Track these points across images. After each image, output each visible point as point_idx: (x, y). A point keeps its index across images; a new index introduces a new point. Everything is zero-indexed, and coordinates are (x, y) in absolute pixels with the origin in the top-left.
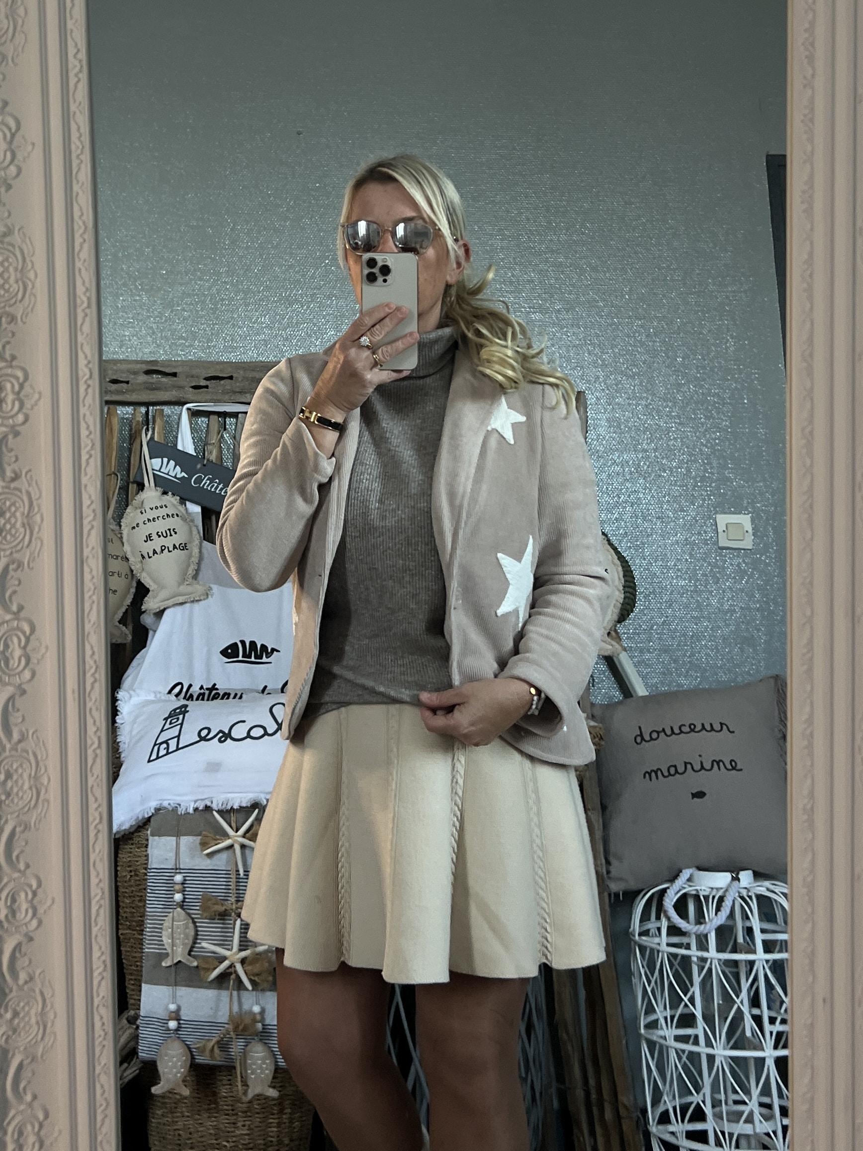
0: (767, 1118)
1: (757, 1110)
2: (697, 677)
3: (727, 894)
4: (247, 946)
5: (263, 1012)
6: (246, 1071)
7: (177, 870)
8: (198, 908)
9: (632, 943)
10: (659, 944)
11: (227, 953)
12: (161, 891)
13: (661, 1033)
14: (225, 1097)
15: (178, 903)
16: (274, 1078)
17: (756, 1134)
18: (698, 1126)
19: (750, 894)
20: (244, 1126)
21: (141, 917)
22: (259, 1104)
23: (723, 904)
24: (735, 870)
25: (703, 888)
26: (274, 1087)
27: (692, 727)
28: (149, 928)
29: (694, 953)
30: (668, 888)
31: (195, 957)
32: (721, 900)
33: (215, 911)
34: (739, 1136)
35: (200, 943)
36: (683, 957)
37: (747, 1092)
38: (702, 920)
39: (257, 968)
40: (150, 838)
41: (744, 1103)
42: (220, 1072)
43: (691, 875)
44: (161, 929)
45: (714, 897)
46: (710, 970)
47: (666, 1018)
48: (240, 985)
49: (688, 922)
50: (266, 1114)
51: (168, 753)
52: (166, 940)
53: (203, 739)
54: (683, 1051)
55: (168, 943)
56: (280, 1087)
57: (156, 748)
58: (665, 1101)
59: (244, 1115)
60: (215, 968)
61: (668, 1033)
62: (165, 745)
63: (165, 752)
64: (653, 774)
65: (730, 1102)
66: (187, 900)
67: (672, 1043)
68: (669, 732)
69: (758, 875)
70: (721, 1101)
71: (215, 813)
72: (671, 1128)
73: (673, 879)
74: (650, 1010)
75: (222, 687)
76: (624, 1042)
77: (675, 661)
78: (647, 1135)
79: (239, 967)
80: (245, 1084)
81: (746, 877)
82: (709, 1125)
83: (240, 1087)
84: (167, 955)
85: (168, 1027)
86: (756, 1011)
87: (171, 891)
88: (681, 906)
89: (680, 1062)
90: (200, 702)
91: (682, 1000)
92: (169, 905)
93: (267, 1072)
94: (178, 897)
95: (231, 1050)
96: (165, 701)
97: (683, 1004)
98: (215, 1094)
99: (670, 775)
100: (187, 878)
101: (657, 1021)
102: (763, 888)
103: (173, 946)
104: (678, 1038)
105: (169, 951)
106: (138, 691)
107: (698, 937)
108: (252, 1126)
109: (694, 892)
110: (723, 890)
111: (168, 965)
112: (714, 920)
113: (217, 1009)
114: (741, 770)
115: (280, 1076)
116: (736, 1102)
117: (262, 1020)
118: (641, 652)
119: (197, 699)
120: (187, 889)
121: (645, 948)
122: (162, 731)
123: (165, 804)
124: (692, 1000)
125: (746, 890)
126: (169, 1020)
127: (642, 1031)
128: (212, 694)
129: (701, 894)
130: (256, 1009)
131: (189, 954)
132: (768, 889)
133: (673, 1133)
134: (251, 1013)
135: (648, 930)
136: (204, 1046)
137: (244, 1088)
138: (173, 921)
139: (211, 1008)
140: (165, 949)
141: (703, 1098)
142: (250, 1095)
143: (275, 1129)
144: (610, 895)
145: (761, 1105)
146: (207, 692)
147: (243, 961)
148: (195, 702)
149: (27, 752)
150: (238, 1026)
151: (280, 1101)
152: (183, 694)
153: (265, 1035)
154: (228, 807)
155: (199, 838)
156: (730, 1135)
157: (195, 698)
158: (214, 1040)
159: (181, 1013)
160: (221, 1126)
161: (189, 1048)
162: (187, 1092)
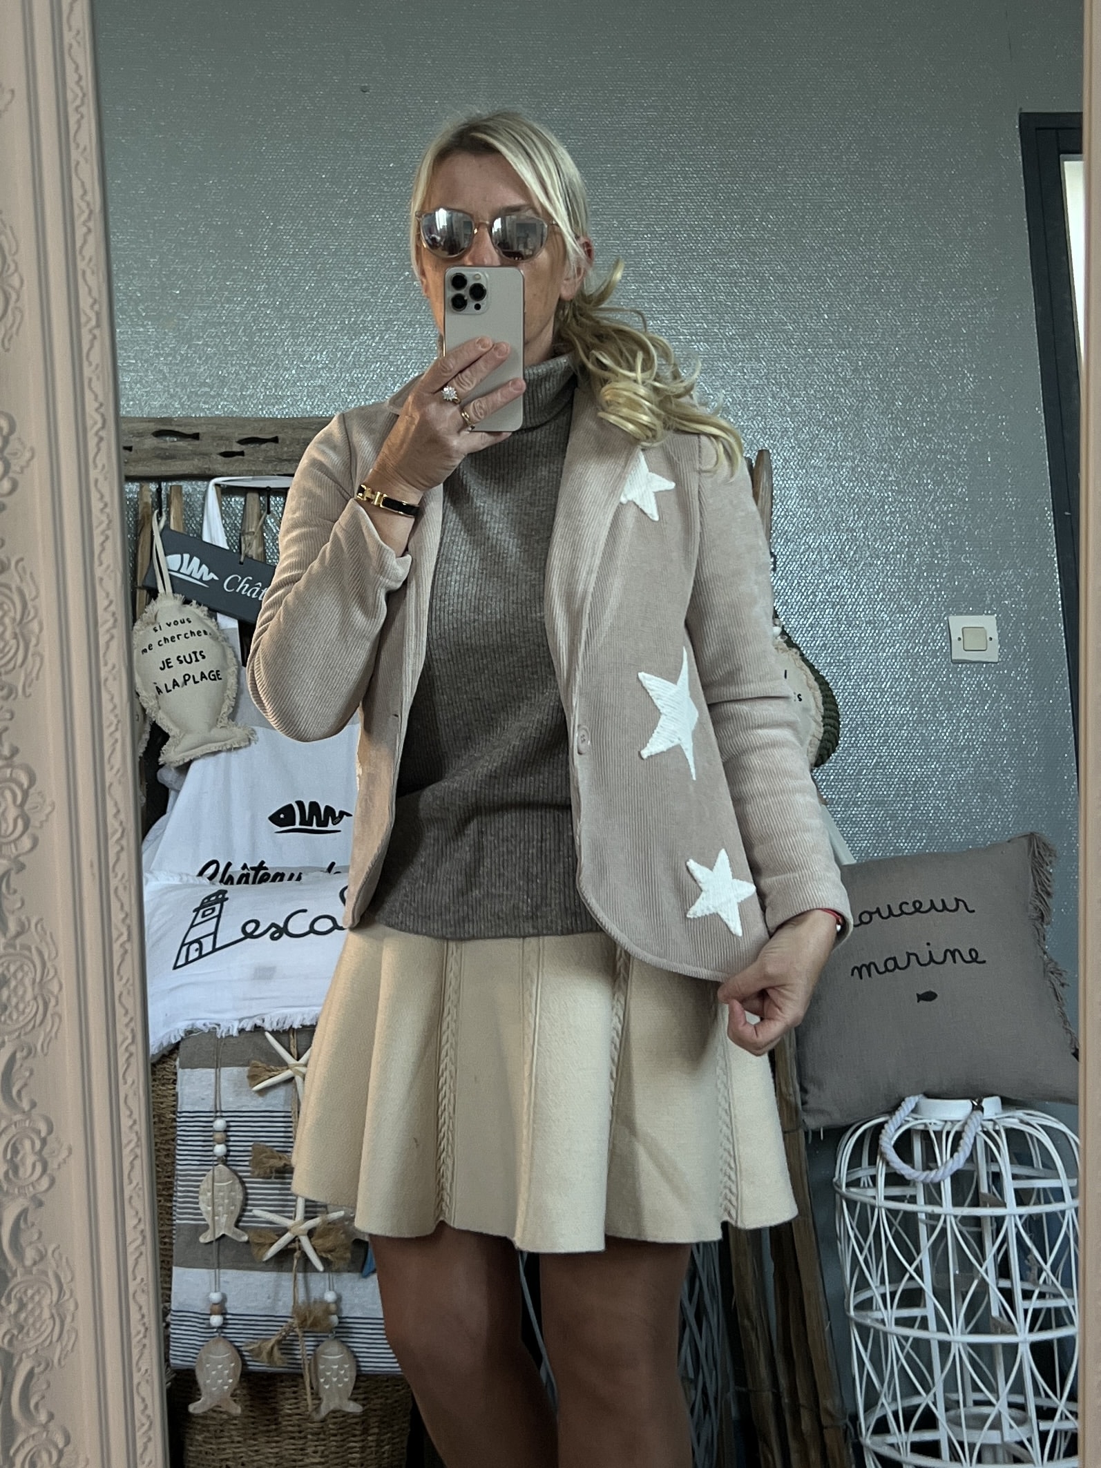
0: (1020, 1422)
1: (1006, 1413)
2: (921, 839)
3: (966, 1128)
4: (315, 1212)
5: (339, 1300)
6: (317, 1380)
7: (217, 1112)
8: (247, 1163)
9: (838, 1196)
10: (874, 1198)
11: (289, 1223)
12: (197, 1141)
13: (877, 1315)
14: (290, 1415)
15: (219, 1158)
16: (355, 1388)
17: (1004, 1444)
18: (927, 1436)
19: (997, 1128)
20: (315, 1452)
21: (169, 1177)
22: (335, 1423)
23: (962, 1142)
24: (976, 1096)
25: (933, 1121)
26: (355, 1400)
27: (918, 905)
28: (181, 1192)
29: (921, 1208)
30: (886, 1122)
31: (244, 1229)
32: (958, 1136)
33: (271, 1167)
34: (982, 1446)
35: (251, 1211)
36: (906, 1213)
37: (994, 1390)
38: (931, 1165)
39: (329, 1242)
40: (180, 1071)
41: (989, 1403)
42: (282, 1382)
43: (917, 1105)
44: (197, 1192)
45: (948, 1133)
46: (944, 1230)
47: (883, 1296)
48: (306, 1265)
49: (913, 1167)
50: (345, 1436)
51: (201, 956)
52: (205, 1207)
53: (248, 936)
54: (906, 1338)
55: (207, 1212)
56: (364, 1399)
57: (185, 949)
58: (883, 1404)
59: (315, 1438)
60: (272, 1244)
61: (887, 1316)
62: (196, 946)
63: (196, 954)
64: (864, 970)
65: (970, 1403)
66: (232, 1153)
67: (892, 1328)
68: (885, 913)
69: (1007, 1103)
70: (958, 1402)
71: (268, 1035)
72: (890, 1439)
73: (893, 1109)
74: (863, 1284)
75: (272, 865)
76: (827, 1328)
77: (893, 817)
78: (859, 1449)
79: (305, 1241)
80: (316, 1396)
81: (991, 1106)
82: (942, 1434)
83: (309, 1401)
84: (207, 1227)
85: (209, 1324)
86: (1005, 1284)
87: (210, 1142)
88: (903, 1146)
89: (902, 1352)
90: (242, 886)
91: (906, 1270)
92: (207, 1160)
93: (346, 1380)
94: (220, 1149)
95: (296, 1352)
96: (194, 886)
97: (907, 1276)
98: (275, 1411)
99: (887, 970)
100: (232, 1124)
101: (871, 1299)
102: (1014, 1119)
103: (214, 1216)
104: (900, 1322)
105: (209, 1222)
106: (156, 873)
107: (926, 1186)
108: (326, 1453)
109: (921, 1127)
110: (960, 1123)
111: (208, 1240)
112: (949, 1164)
113: (275, 1298)
114: (984, 962)
115: (365, 1383)
116: (977, 1403)
117: (338, 1311)
118: (846, 805)
119: (239, 882)
120: (232, 1139)
121: (855, 1202)
122: (192, 926)
123: (199, 1024)
124: (919, 1271)
125: (991, 1123)
126: (210, 1315)
127: (852, 1313)
128: (259, 875)
129: (931, 1129)
130: (330, 1297)
131: (237, 1226)
132: (1022, 1121)
133: (892, 1445)
134: (322, 1302)
135: (859, 1179)
136: (259, 1347)
137: (317, 1402)
138: (213, 1181)
139: (269, 1298)
140: (204, 1220)
141: (933, 1399)
142: (324, 1411)
143: (357, 1455)
144: (806, 1134)
145: (1011, 1405)
146: (252, 873)
147: (310, 1233)
148: (235, 886)
149: (29, 949)
150: (305, 1320)
151: (364, 1418)
152: (219, 876)
153: (342, 1331)
154: (286, 1027)
155: (247, 1069)
156: (972, 1446)
157: (236, 880)
158: (274, 1339)
159: (228, 1305)
160: (284, 1453)
161: (239, 1351)
162: (237, 1410)
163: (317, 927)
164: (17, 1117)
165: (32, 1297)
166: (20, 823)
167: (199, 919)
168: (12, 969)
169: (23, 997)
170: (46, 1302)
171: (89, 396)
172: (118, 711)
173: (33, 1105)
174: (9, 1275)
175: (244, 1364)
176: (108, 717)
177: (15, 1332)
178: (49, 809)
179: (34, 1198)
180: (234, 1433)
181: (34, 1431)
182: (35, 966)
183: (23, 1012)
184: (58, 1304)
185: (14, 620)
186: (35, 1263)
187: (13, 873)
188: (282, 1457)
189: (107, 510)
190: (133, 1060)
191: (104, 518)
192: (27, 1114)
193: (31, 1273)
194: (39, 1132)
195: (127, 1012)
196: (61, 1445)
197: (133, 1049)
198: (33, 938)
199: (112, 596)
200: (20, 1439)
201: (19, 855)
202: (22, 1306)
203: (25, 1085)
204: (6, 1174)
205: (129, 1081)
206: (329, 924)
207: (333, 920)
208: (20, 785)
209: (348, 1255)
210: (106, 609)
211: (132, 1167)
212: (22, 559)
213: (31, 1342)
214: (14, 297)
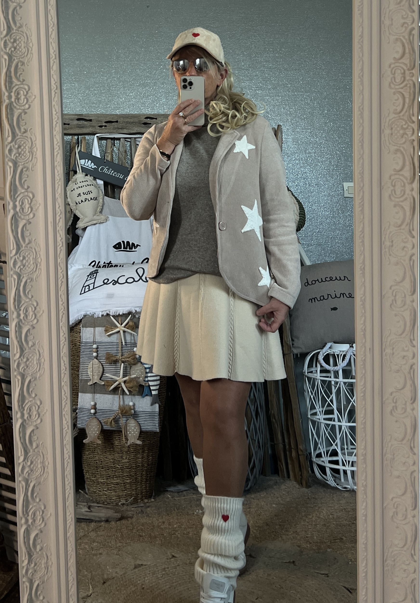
3: (347, 353)
4: (127, 375)
5: (134, 405)
6: (127, 433)
7: (94, 342)
8: (104, 359)
9: (304, 376)
10: (316, 376)
11: (118, 378)
12: (87, 352)
13: (318, 417)
14: (117, 445)
18: (335, 458)
20: (126, 458)
21: (78, 364)
24: (351, 343)
25: (336, 351)
26: (140, 440)
27: (331, 278)
29: (333, 379)
30: (320, 351)
31: (103, 380)
32: (345, 356)
33: (112, 361)
35: (105, 375)
39: (131, 385)
40: (82, 328)
42: (114, 433)
43: (331, 346)
45: (341, 355)
46: (340, 387)
48: (123, 392)
49: (330, 366)
50: (136, 453)
51: (89, 290)
52: (90, 373)
53: (105, 284)
55: (91, 375)
57: (84, 288)
58: (319, 448)
59: (126, 453)
60: (112, 385)
61: (321, 417)
62: (88, 287)
63: (88, 290)
64: (313, 300)
66: (99, 356)
67: (323, 421)
68: (320, 280)
71: (111, 317)
72: (322, 459)
73: (323, 347)
75: (114, 262)
76: (301, 421)
78: (311, 462)
79: (123, 385)
82: (340, 458)
83: (124, 440)
84: (90, 380)
85: (91, 413)
87: (92, 352)
88: (326, 359)
89: (327, 431)
90: (104, 268)
91: (327, 401)
92: (91, 358)
93: (136, 433)
94: (95, 354)
95: (120, 423)
96: (87, 268)
97: (327, 403)
98: (112, 444)
99: (321, 300)
100: (99, 346)
101: (316, 413)
103: (93, 376)
104: (325, 419)
105: (91, 378)
106: (75, 264)
107: (334, 372)
108: (130, 458)
109: (332, 353)
110: (345, 352)
111: (90, 384)
112: (342, 365)
113: (113, 404)
115: (143, 434)
116: (352, 449)
117: (134, 409)
119: (103, 267)
120: (99, 351)
121: (311, 378)
122: (86, 281)
123: (88, 313)
126: (91, 409)
127: (309, 416)
128: (109, 265)
129: (336, 354)
130: (131, 404)
131: (100, 379)
133: (323, 461)
134: (129, 405)
136: (107, 421)
138: (93, 365)
139: (111, 404)
140: (89, 377)
142: (129, 444)
143: (140, 460)
144: (293, 355)
146: (107, 265)
147: (125, 382)
148: (101, 268)
149: (32, 248)
150: (123, 411)
151: (143, 446)
152: (96, 266)
153: (135, 416)
154: (118, 314)
155: (104, 328)
156: (349, 462)
157: (101, 267)
158: (112, 418)
159: (97, 406)
160: (116, 458)
161: (100, 422)
162: (99, 442)
163: (128, 281)
164: (28, 300)
165: (31, 357)
166: (30, 209)
167: (89, 279)
168: (27, 254)
169: (29, 263)
170: (35, 359)
171: (52, 80)
172: (60, 176)
173: (32, 297)
174: (24, 349)
175: (102, 427)
176: (57, 178)
177: (25, 367)
178: (38, 205)
179: (32, 325)
180: (99, 451)
181: (31, 399)
182: (33, 253)
183: (30, 268)
184: (39, 359)
185: (29, 147)
186: (32, 346)
187: (27, 224)
188: (115, 460)
189: (57, 114)
190: (63, 284)
191: (56, 117)
192: (30, 300)
193: (31, 349)
194: (34, 305)
195: (61, 269)
196: (39, 405)
197: (63, 280)
198: (33, 245)
199: (58, 141)
200: (27, 401)
201: (29, 219)
202: (28, 360)
203: (30, 290)
204: (24, 317)
205: (62, 290)
206: (132, 280)
207: (134, 279)
208: (30, 198)
209: (137, 389)
210: (56, 145)
211: (62, 317)
212: (31, 129)
213: (30, 371)
214: (30, 49)
